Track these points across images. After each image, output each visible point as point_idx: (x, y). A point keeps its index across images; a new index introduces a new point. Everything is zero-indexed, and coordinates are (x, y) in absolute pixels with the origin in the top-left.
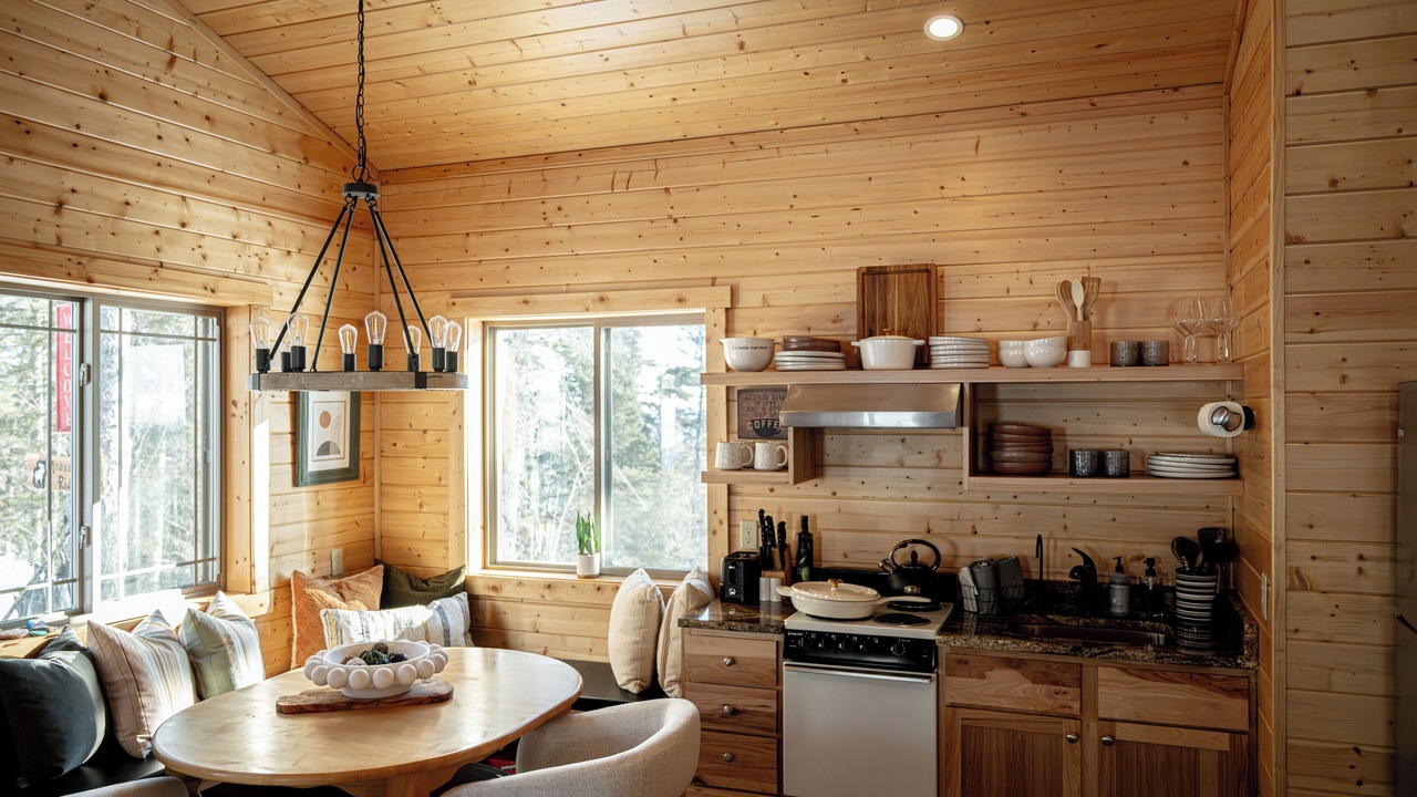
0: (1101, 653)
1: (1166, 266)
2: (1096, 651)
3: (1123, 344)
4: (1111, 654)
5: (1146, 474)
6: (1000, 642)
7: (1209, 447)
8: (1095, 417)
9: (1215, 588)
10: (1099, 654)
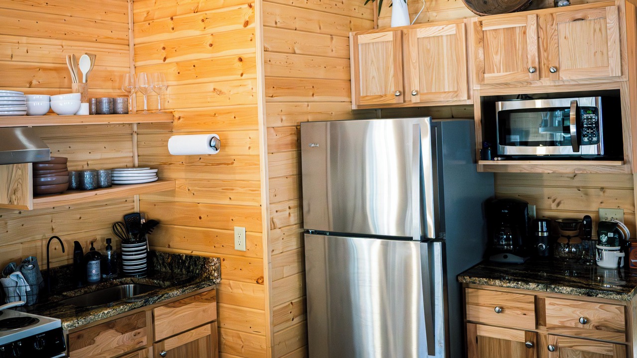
0: (159, 298)
1: (102, 50)
2: (156, 298)
3: (105, 101)
4: (163, 298)
5: (112, 184)
6: (106, 312)
7: (125, 164)
8: (69, 149)
9: (146, 249)
10: (158, 299)
